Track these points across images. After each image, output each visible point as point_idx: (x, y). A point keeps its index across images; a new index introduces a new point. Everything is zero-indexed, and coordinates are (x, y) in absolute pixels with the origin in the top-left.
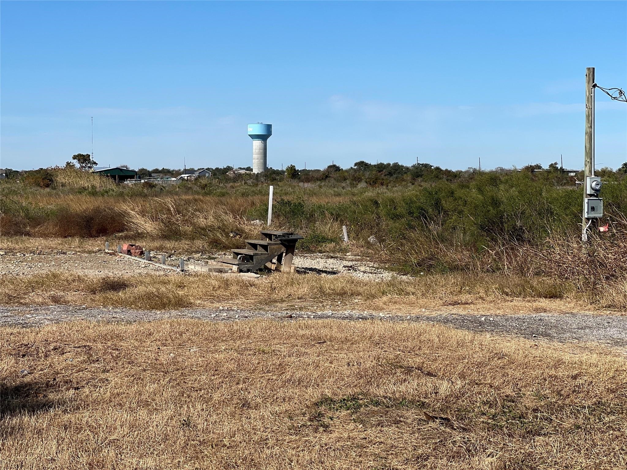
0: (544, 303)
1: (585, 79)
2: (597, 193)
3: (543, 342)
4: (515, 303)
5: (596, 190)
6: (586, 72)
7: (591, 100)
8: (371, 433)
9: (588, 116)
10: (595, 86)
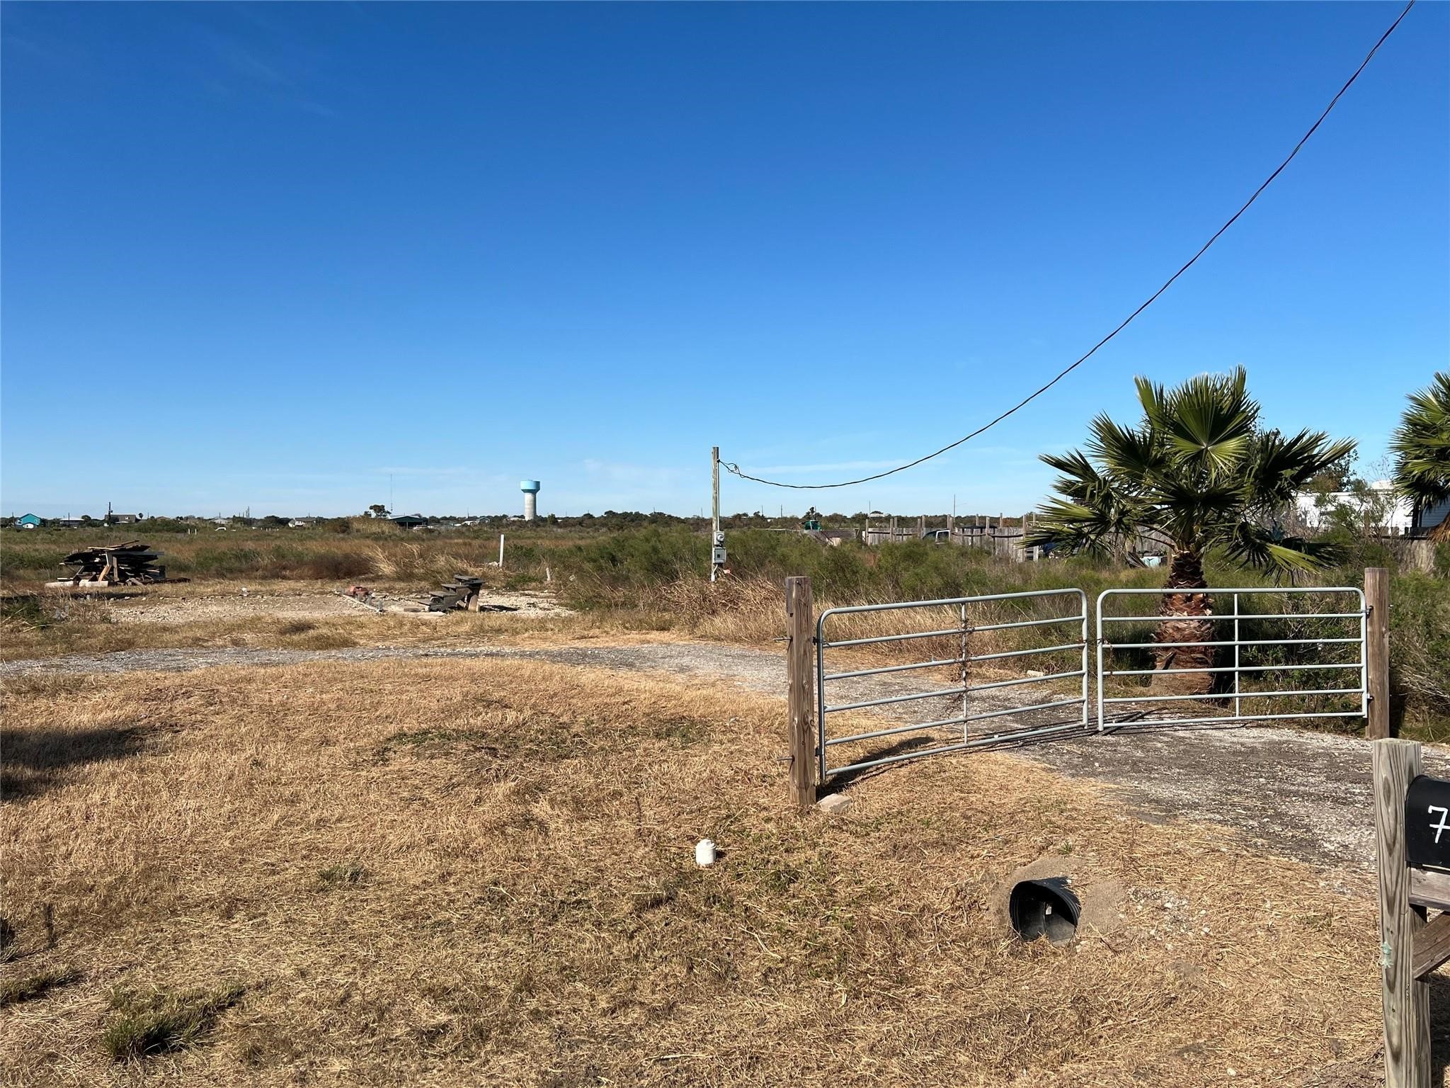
0: (655, 635)
1: (712, 456)
2: (721, 544)
3: (623, 672)
4: (632, 636)
5: (721, 542)
6: (712, 450)
7: (716, 472)
8: (421, 765)
9: (714, 485)
10: (719, 461)
